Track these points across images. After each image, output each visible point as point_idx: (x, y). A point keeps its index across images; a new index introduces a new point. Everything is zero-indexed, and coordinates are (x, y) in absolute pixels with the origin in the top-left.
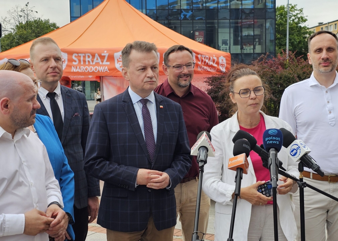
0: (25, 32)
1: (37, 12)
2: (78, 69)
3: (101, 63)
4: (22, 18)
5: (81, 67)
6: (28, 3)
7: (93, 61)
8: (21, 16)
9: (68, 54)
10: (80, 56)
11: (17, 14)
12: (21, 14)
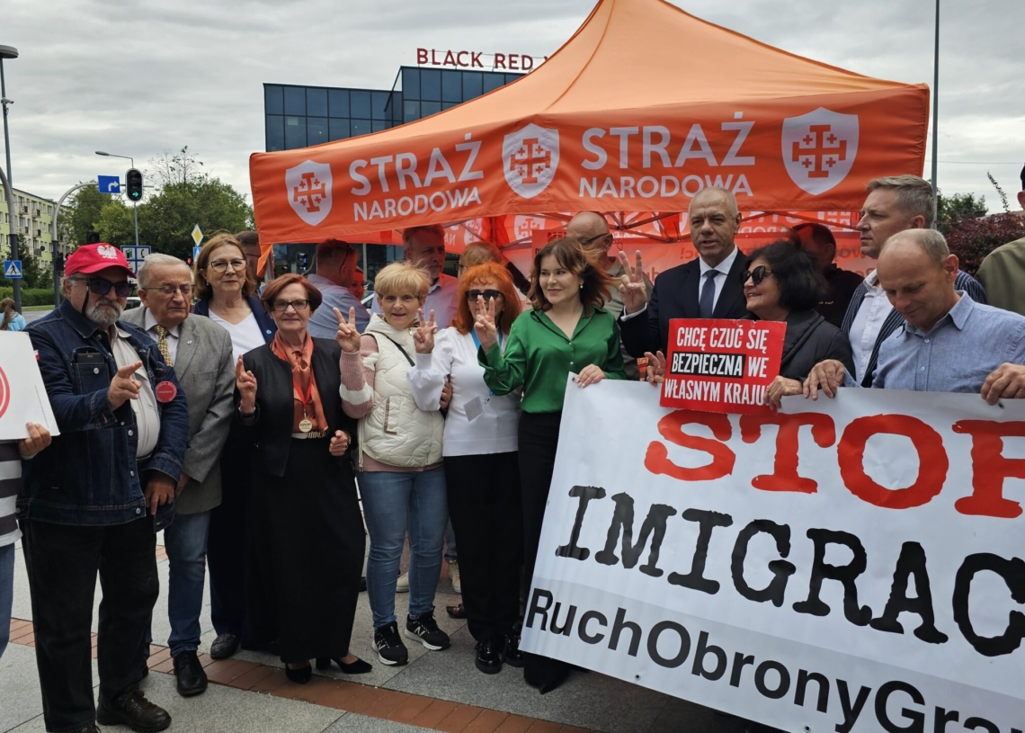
0: (181, 196)
1: (202, 163)
2: (609, 188)
3: (712, 162)
4: (175, 172)
5: (623, 179)
6: (186, 147)
7: (673, 157)
8: (173, 169)
9: (560, 133)
10: (618, 137)
11: (165, 165)
12: (172, 164)
